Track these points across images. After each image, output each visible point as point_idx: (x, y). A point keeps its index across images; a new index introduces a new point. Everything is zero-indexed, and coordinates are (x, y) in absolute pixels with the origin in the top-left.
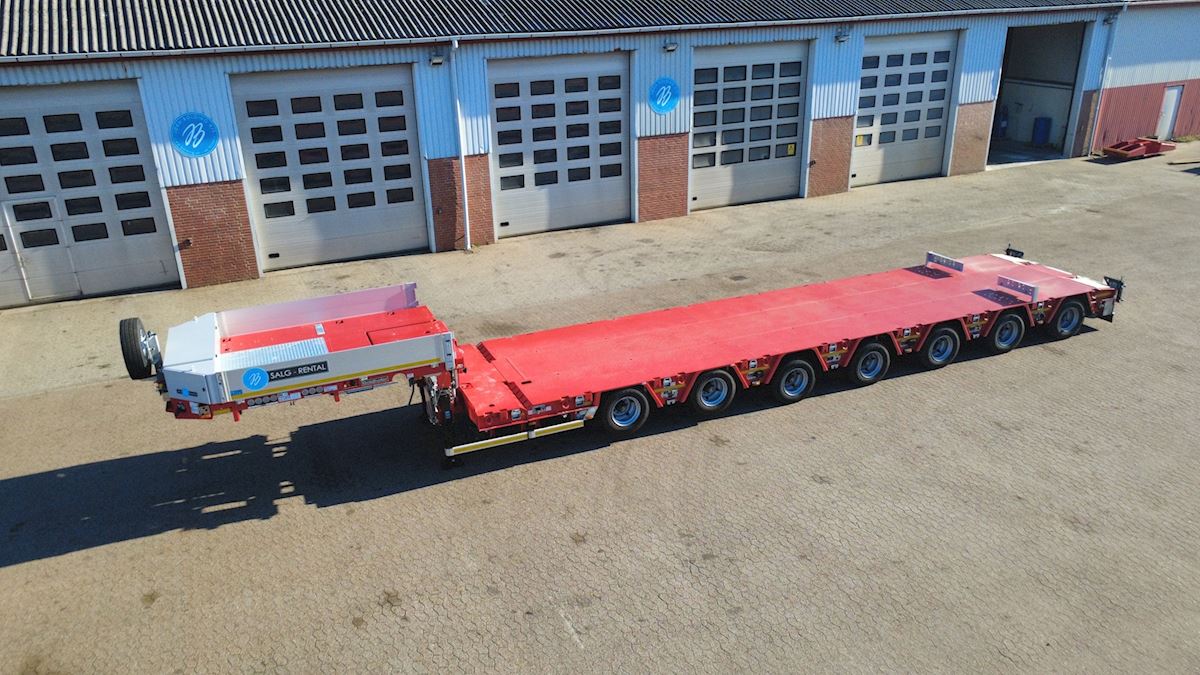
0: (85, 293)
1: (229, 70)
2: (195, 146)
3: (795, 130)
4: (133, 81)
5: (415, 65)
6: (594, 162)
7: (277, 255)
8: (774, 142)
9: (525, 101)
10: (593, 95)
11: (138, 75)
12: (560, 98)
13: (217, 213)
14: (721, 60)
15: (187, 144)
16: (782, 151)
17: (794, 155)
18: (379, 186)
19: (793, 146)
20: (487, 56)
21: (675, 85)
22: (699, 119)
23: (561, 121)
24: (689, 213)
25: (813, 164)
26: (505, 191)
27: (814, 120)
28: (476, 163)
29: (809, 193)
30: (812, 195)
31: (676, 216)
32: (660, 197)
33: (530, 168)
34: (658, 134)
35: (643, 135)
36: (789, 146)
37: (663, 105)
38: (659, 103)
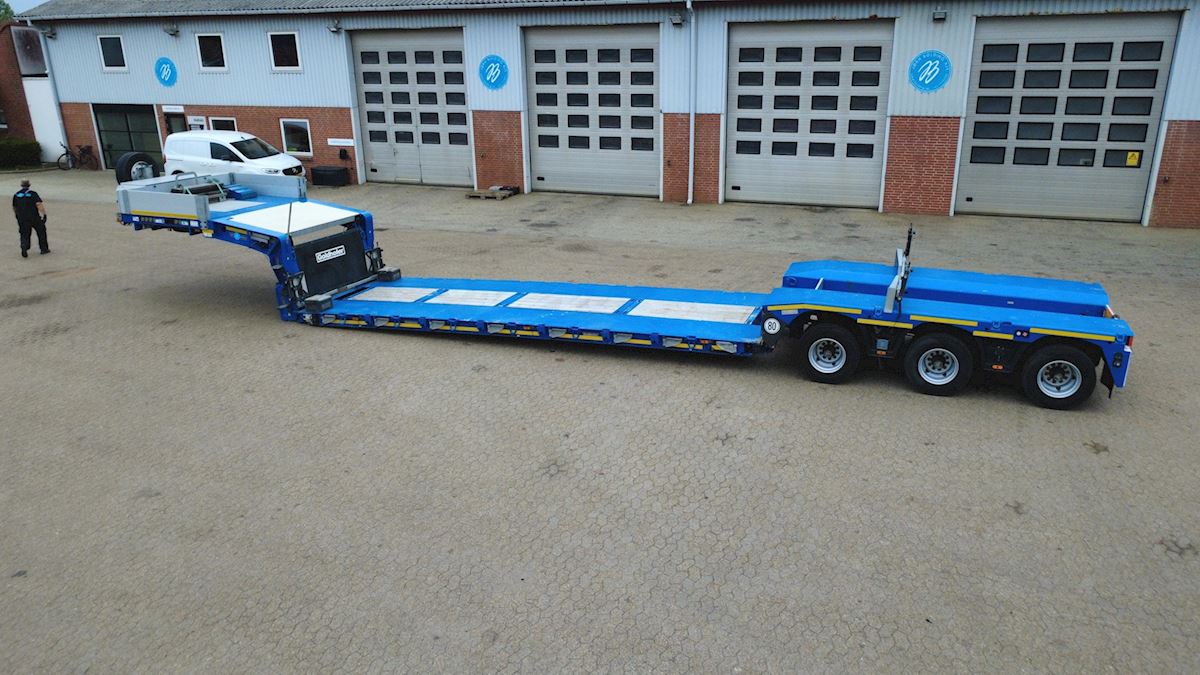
0: (424, 181)
1: (520, 24)
2: (493, 81)
3: (1140, 132)
4: (460, 29)
5: (661, 25)
6: (841, 138)
7: (542, 179)
8: (1102, 145)
9: (769, 67)
10: (846, 67)
11: (464, 24)
12: (807, 67)
13: (501, 136)
14: (1024, 36)
15: (488, 79)
16: (1115, 159)
17: (1139, 166)
18: (626, 133)
19: (1137, 154)
20: (729, 20)
21: (946, 60)
22: (983, 104)
23: (806, 91)
24: (952, 213)
25: (1163, 181)
26: (740, 155)
27: (1171, 122)
28: (708, 122)
29: (1150, 220)
30: (1156, 224)
31: (934, 213)
32: (915, 188)
33: (767, 136)
34: (916, 114)
35: (896, 114)
36: (1130, 154)
37: (927, 82)
38: (921, 79)
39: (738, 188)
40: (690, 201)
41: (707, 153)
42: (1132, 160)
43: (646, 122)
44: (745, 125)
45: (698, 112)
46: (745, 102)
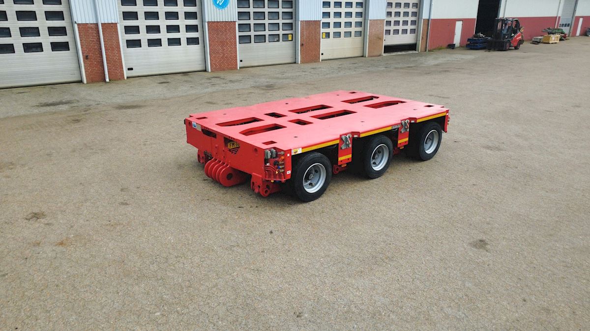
8: (281, 32)
16: (285, 38)
17: (292, 40)
18: (45, 39)
19: (291, 35)
23: (161, 9)
24: (238, 68)
25: (302, 45)
26: (129, 49)
27: (301, 21)
28: (110, 28)
29: (301, 61)
30: (302, 62)
31: (231, 69)
32: (222, 58)
33: (144, 36)
34: (219, 21)
35: (210, 21)
36: (289, 35)
37: (220, 4)
38: (218, 3)
39: (131, 69)
40: (107, 80)
41: (114, 48)
42: (290, 38)
43: (62, 31)
44: (129, 30)
45: (103, 22)
46: (127, 16)
